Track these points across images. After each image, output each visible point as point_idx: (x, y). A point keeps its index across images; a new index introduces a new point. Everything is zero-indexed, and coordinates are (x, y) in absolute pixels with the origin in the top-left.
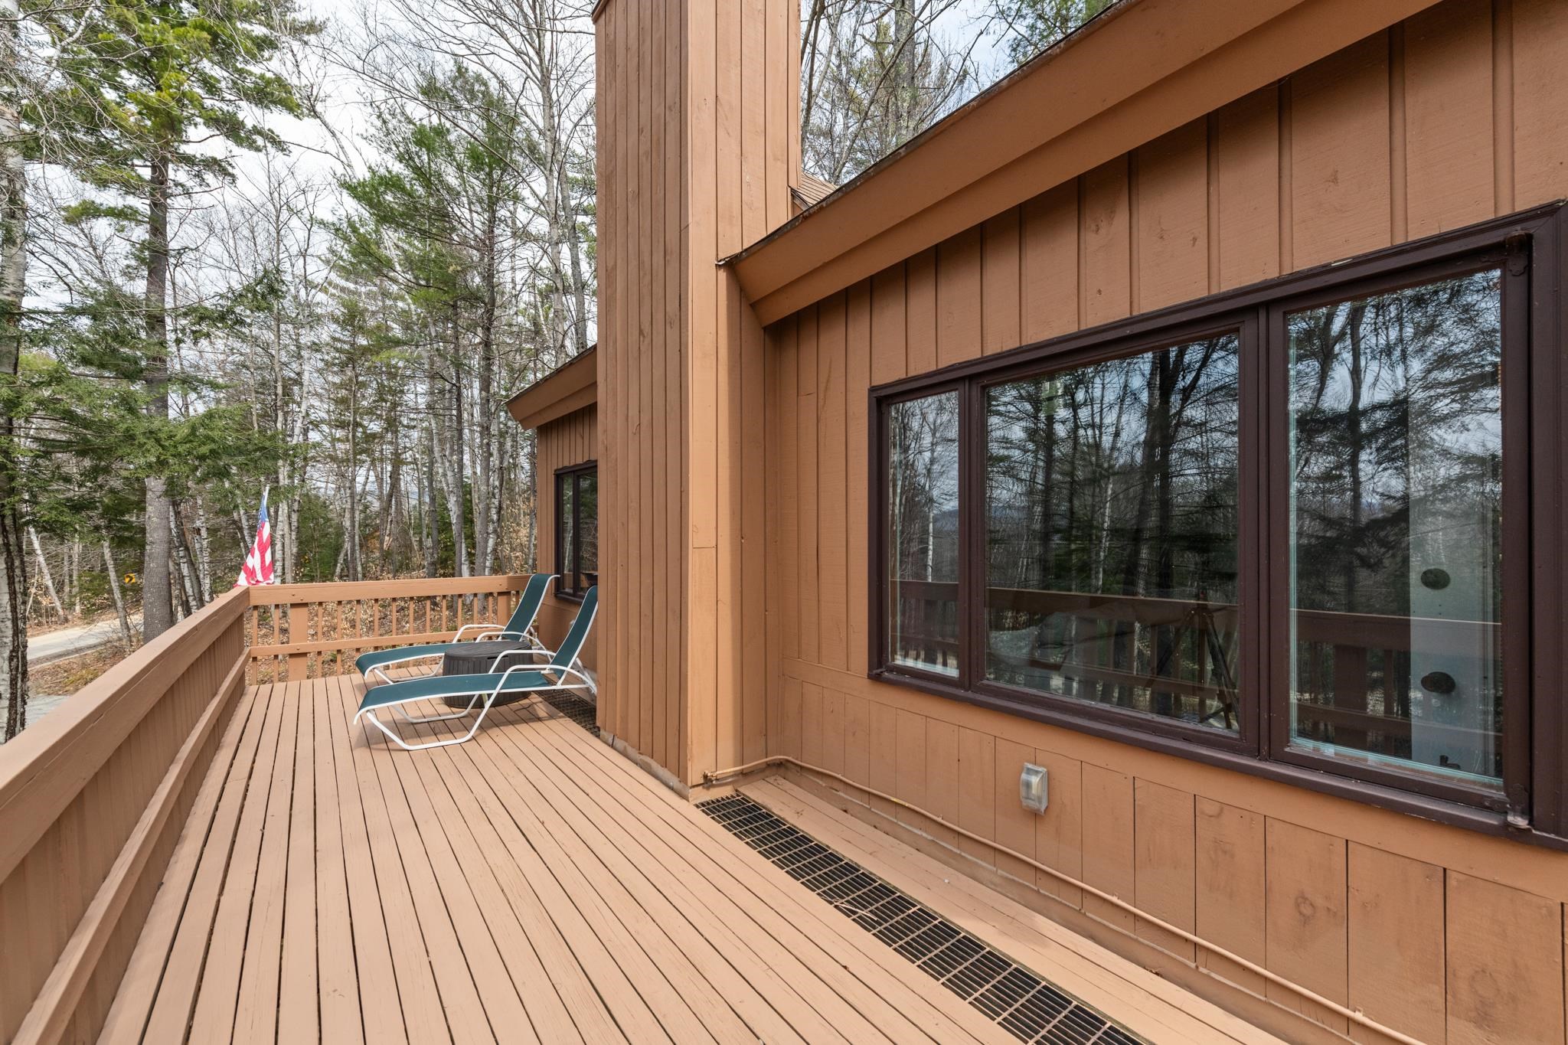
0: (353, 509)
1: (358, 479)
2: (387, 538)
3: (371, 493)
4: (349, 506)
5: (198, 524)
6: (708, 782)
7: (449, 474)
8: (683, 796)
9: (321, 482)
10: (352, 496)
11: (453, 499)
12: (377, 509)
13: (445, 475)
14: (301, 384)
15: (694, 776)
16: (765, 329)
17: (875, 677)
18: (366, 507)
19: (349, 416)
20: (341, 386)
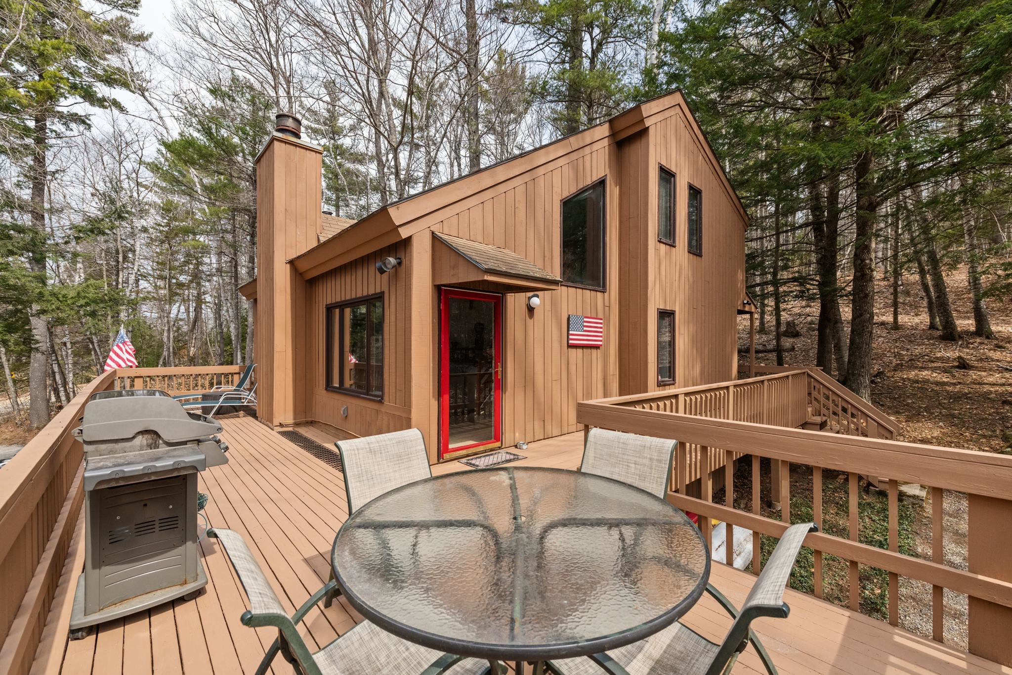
0: (169, 330)
1: (172, 312)
2: (192, 349)
3: (181, 320)
4: (166, 328)
5: (65, 339)
6: (281, 425)
7: (230, 310)
8: (273, 430)
9: (148, 312)
10: (168, 322)
11: (232, 326)
12: (186, 330)
13: (227, 311)
14: (134, 251)
15: (276, 422)
16: (307, 281)
17: (326, 389)
18: (179, 329)
19: (166, 273)
20: (161, 254)
